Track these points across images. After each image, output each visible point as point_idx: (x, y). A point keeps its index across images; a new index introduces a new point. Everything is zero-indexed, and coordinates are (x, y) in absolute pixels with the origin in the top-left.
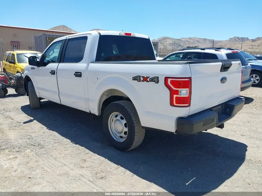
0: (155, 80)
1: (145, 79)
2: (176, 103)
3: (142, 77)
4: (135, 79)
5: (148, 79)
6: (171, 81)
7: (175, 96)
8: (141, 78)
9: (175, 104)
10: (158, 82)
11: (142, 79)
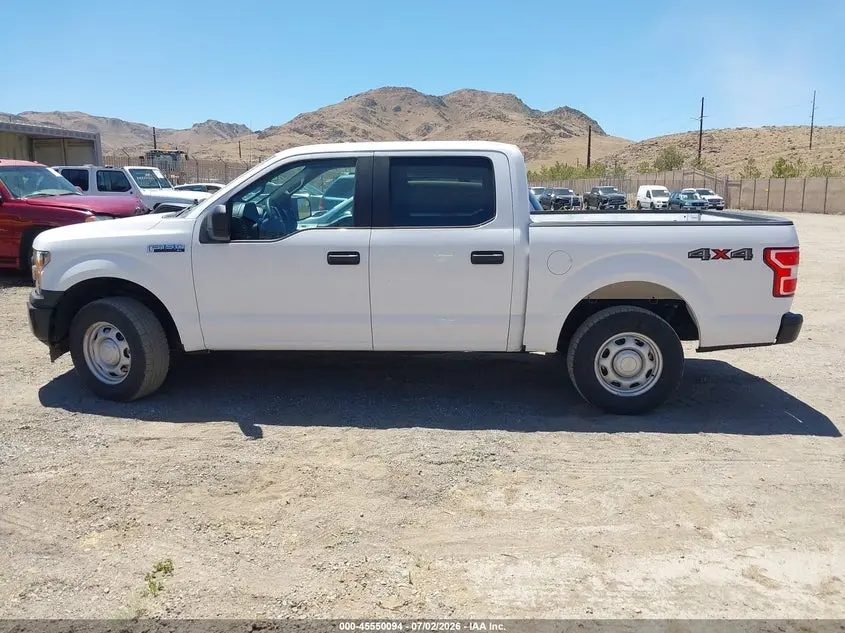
0: (745, 254)
1: (721, 254)
2: (785, 291)
3: (714, 250)
4: (694, 255)
5: (728, 254)
6: (777, 254)
7: (783, 279)
8: (711, 252)
9: (782, 292)
10: (750, 257)
11: (713, 254)
